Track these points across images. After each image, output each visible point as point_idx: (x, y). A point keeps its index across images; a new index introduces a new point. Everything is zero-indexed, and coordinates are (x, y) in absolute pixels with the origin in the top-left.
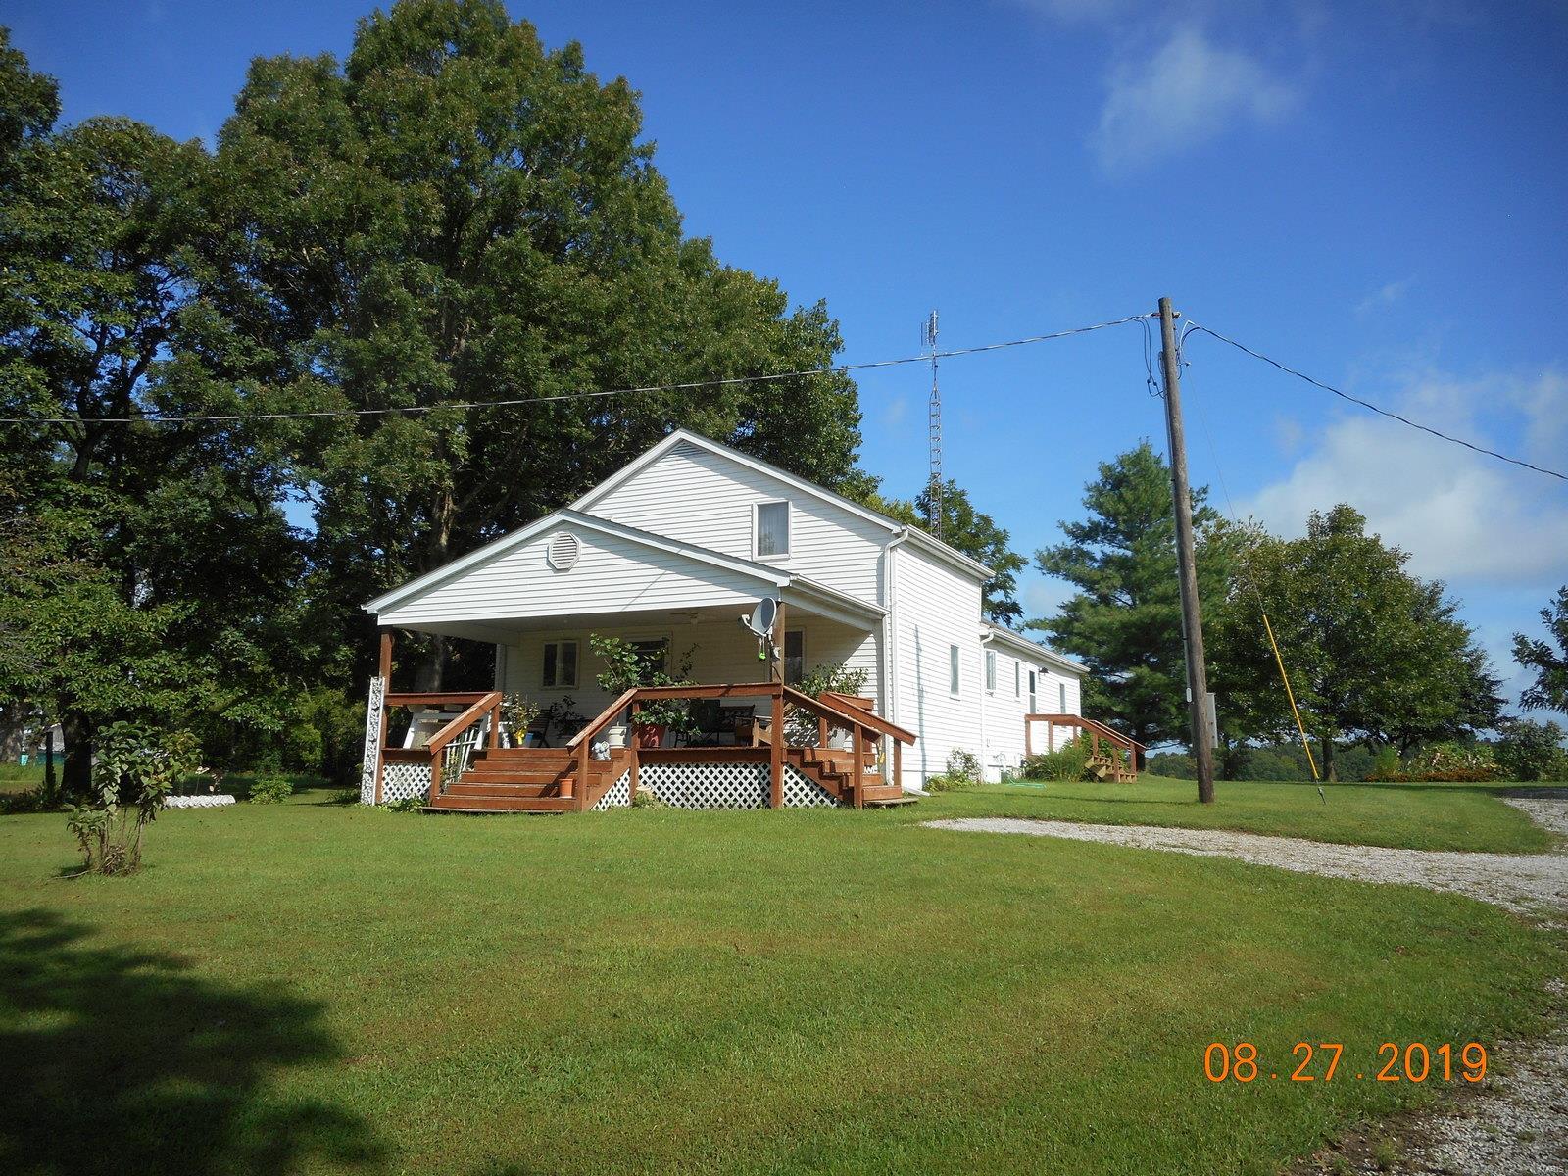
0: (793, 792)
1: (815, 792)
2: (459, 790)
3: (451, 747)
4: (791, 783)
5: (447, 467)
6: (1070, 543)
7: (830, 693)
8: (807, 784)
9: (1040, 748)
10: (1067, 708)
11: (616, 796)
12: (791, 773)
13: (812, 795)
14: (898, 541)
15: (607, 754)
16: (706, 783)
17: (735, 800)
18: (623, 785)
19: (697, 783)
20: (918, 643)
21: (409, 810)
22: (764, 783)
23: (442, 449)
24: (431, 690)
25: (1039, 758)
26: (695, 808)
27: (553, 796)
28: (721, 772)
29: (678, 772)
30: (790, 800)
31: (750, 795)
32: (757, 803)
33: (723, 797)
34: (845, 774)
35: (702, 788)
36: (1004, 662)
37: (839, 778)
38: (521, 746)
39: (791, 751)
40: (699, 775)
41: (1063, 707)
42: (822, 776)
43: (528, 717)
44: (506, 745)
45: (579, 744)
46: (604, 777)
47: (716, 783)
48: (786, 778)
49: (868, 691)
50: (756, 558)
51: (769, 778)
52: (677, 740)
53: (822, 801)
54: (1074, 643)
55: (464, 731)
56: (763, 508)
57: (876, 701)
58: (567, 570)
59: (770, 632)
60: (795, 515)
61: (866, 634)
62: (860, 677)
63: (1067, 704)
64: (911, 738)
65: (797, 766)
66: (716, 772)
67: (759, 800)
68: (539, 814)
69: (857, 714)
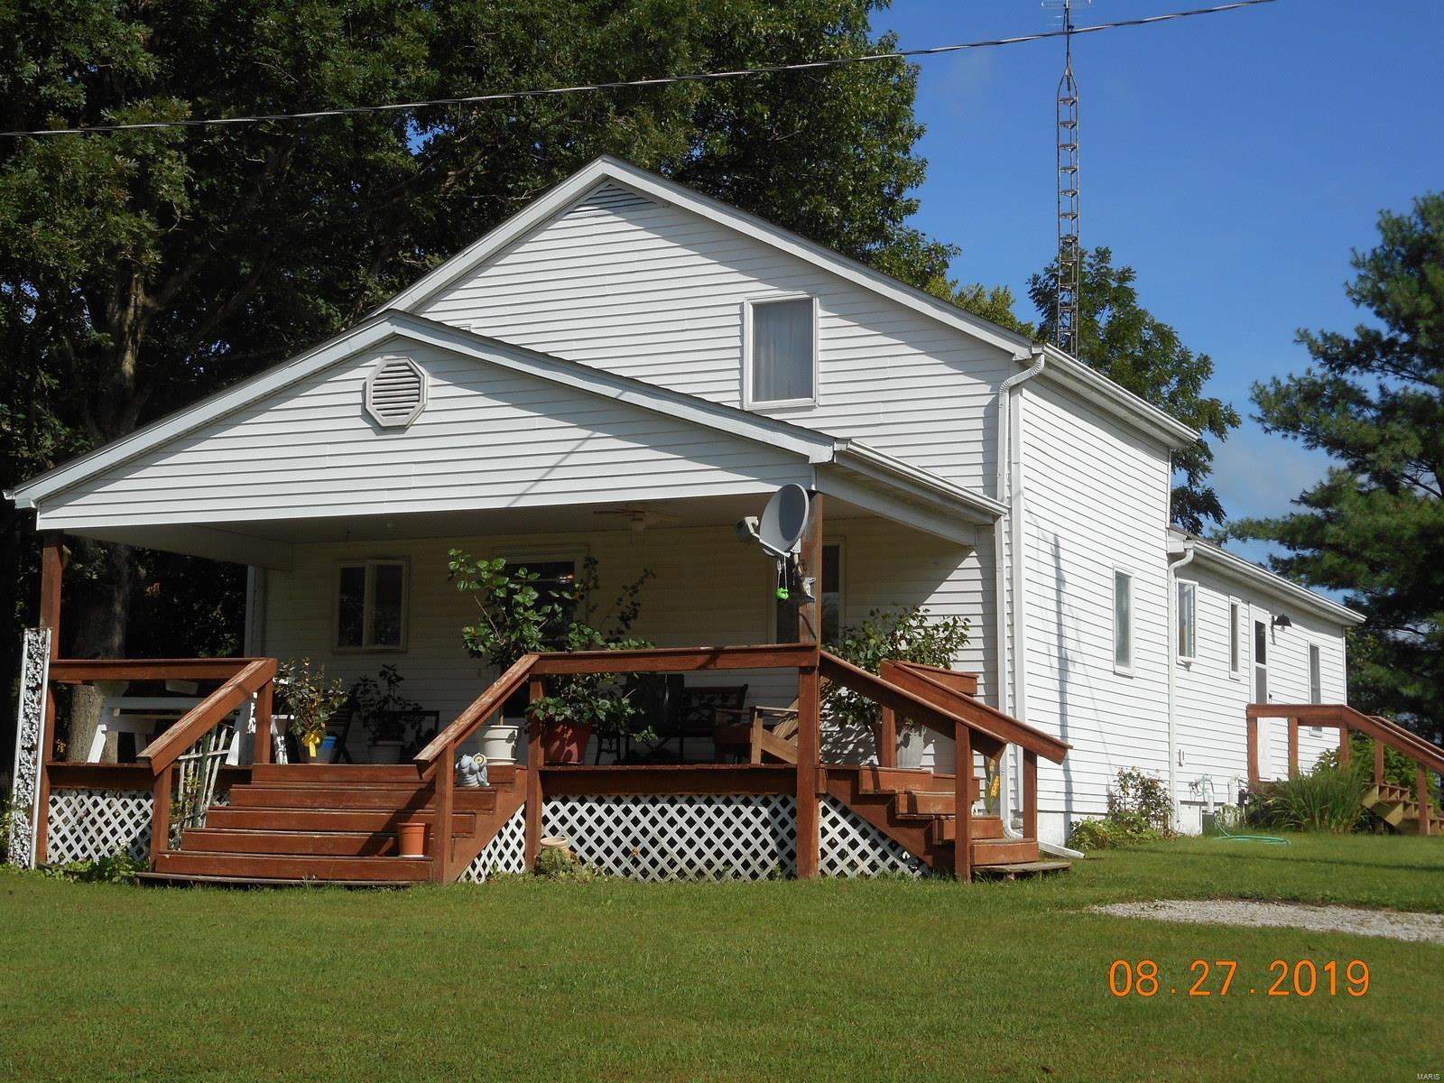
0: (837, 849)
1: (879, 850)
2: (203, 842)
3: (188, 761)
4: (834, 833)
5: (151, 227)
6: (1320, 371)
7: (900, 663)
8: (864, 834)
9: (1274, 769)
10: (1323, 693)
11: (501, 855)
12: (833, 814)
13: (874, 855)
14: (1025, 375)
15: (483, 776)
16: (672, 832)
17: (728, 863)
18: (513, 835)
19: (654, 831)
20: (1058, 569)
21: (110, 877)
22: (783, 833)
23: (141, 192)
24: (108, 652)
25: (1273, 788)
26: (649, 878)
27: (387, 854)
28: (700, 812)
29: (618, 811)
30: (832, 865)
31: (755, 854)
32: (768, 870)
33: (705, 858)
34: (937, 816)
35: (663, 842)
36: (1211, 604)
37: (927, 824)
38: (314, 760)
39: (833, 774)
40: (659, 817)
41: (1316, 690)
42: (893, 821)
43: (326, 704)
44: (283, 759)
45: (436, 758)
46: (481, 819)
47: (691, 833)
48: (824, 822)
49: (967, 660)
50: (750, 404)
51: (792, 824)
52: (600, 751)
53: (893, 866)
54: (1326, 566)
55: (210, 733)
56: (763, 310)
57: (981, 680)
58: (402, 428)
59: (797, 548)
60: (825, 323)
61: (963, 551)
62: (954, 634)
63: (1323, 686)
64: (1058, 750)
65: (845, 800)
66: (691, 812)
67: (773, 864)
68: (365, 887)
69: (953, 703)
